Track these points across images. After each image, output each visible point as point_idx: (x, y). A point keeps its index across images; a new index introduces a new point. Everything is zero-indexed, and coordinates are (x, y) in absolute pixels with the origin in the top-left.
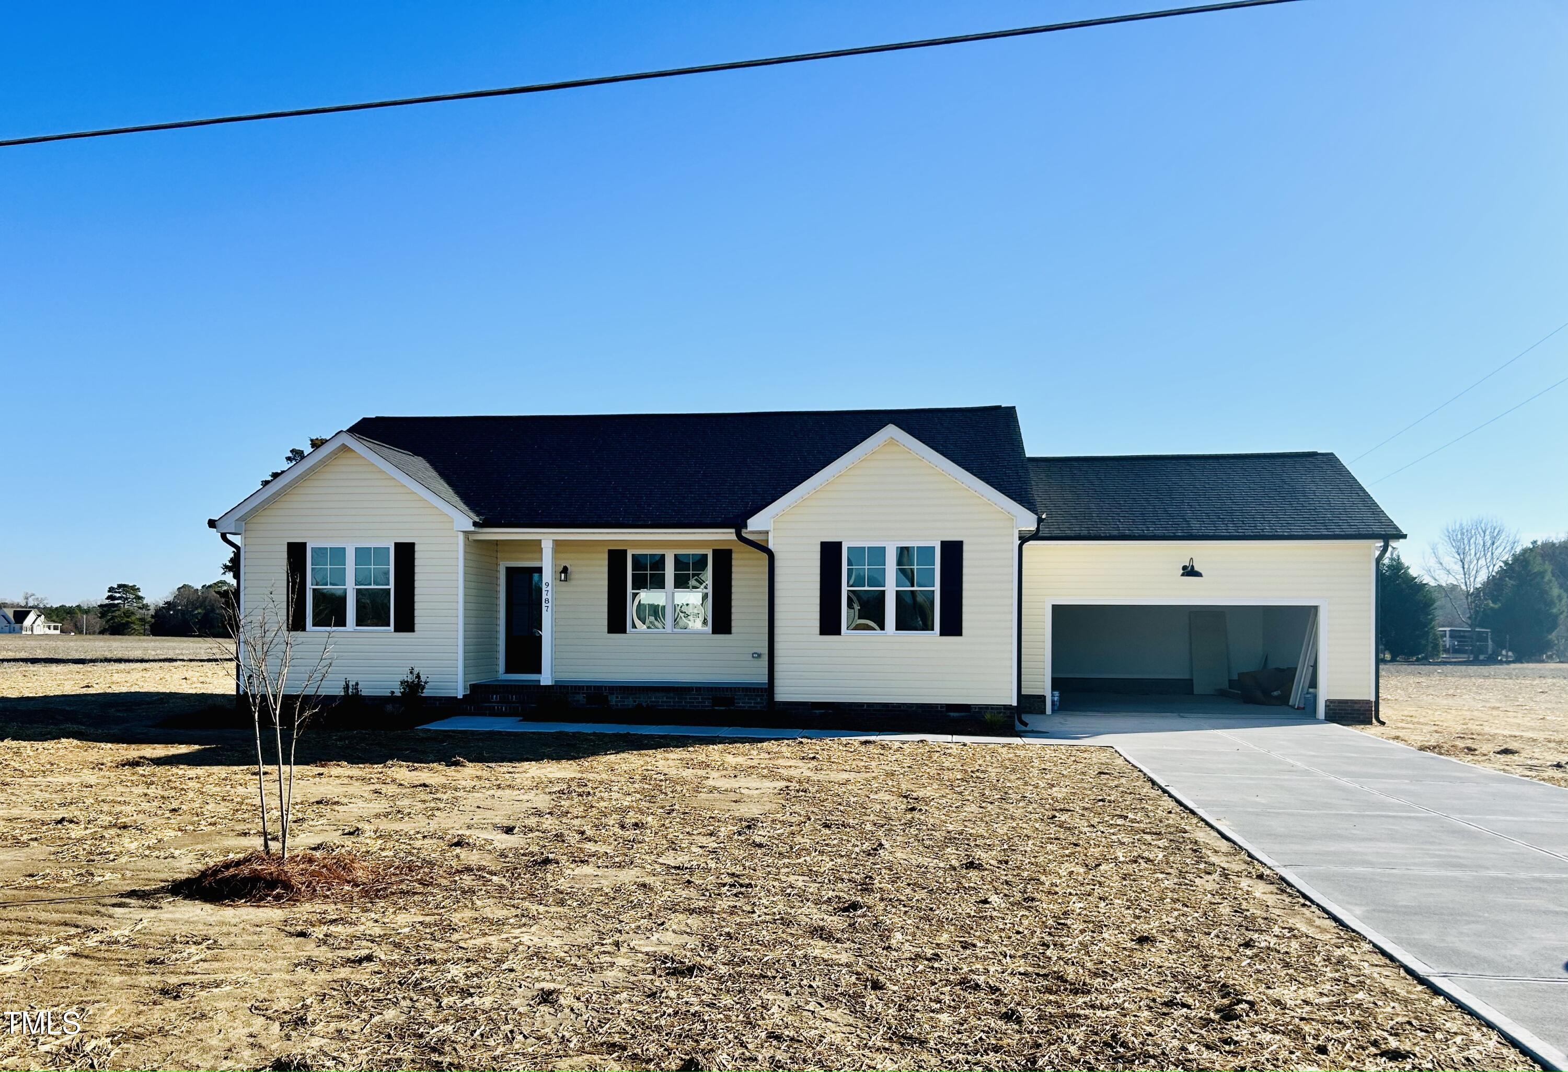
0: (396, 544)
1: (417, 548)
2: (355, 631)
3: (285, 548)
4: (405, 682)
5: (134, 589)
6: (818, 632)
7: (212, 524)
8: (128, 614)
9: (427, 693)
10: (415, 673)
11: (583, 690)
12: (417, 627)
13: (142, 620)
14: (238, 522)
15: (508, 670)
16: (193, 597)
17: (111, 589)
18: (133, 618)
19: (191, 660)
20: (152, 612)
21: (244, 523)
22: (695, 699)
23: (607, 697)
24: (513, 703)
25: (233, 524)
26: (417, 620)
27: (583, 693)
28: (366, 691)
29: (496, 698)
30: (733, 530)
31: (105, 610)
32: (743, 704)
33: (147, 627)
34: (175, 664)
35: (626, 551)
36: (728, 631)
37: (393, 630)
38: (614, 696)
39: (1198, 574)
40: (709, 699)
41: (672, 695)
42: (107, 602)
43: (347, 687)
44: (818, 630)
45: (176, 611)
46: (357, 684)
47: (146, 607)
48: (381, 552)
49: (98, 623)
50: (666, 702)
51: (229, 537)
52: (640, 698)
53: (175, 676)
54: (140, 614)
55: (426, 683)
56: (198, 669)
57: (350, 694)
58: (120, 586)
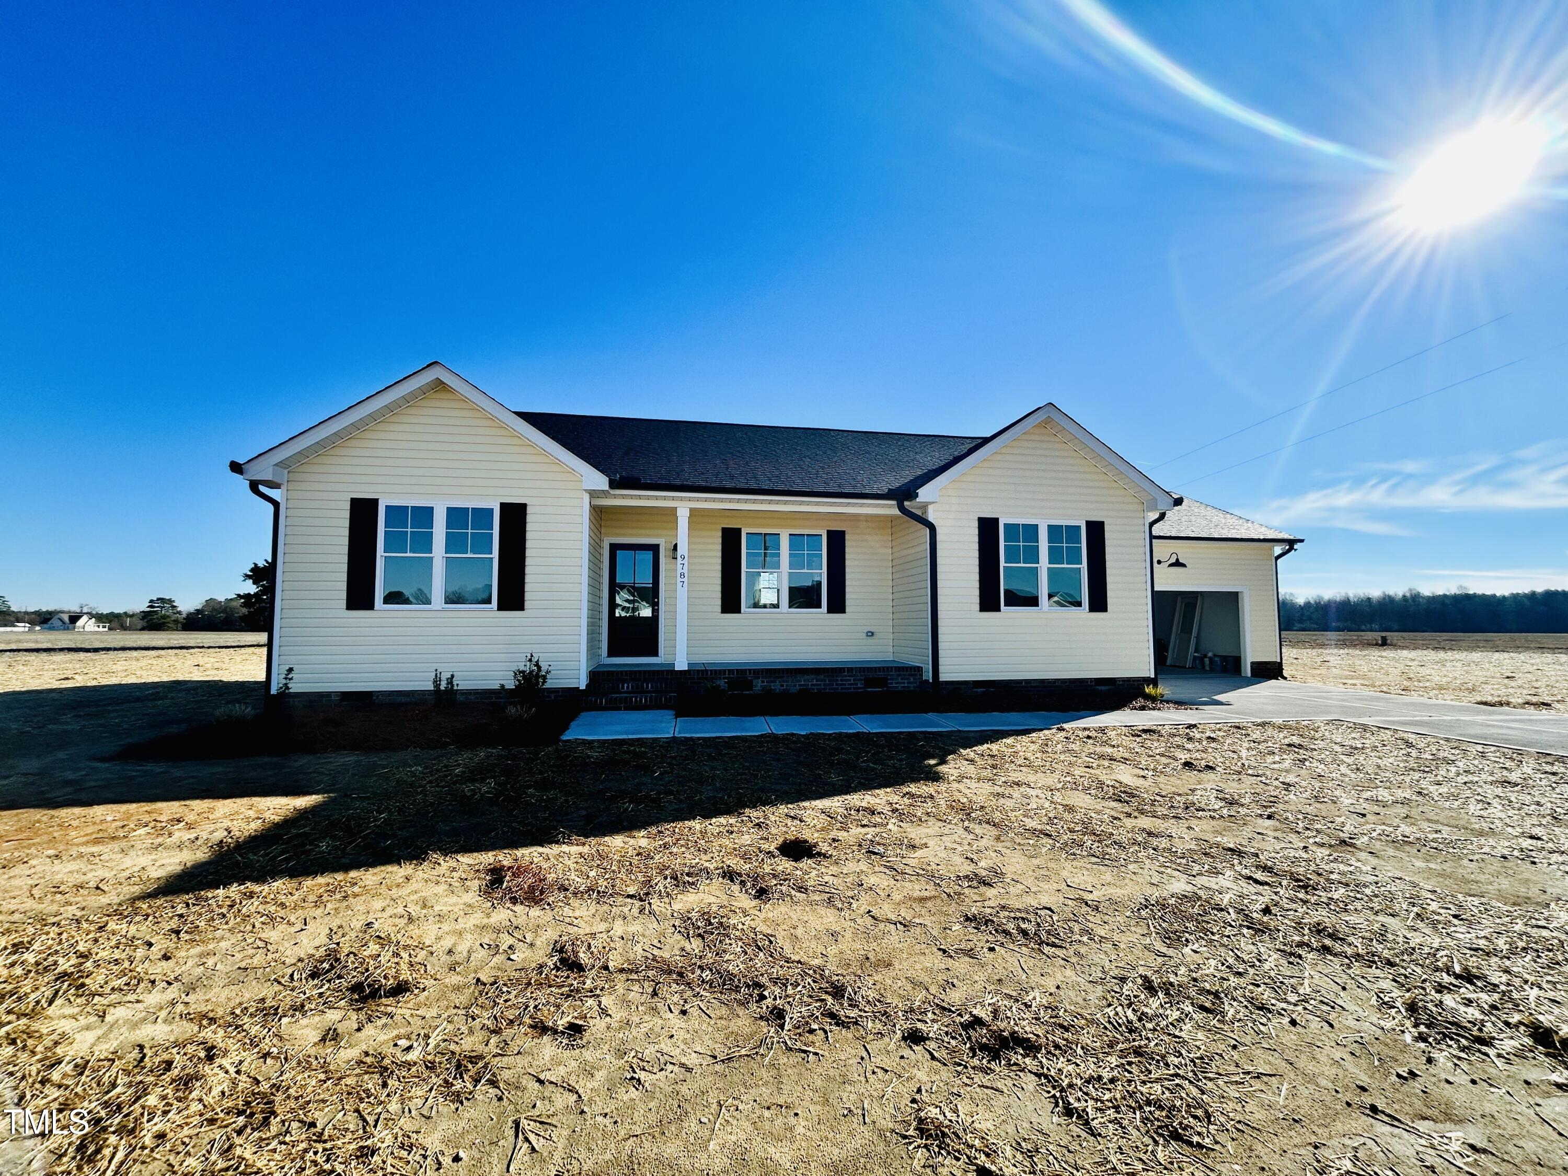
0: (502, 504)
1: (529, 510)
2: (443, 610)
3: (347, 506)
4: (520, 672)
5: (170, 601)
6: (978, 608)
7: (236, 468)
8: (164, 617)
9: (550, 684)
10: (535, 660)
11: (725, 674)
12: (527, 604)
13: (176, 621)
14: (276, 468)
15: (610, 654)
16: (217, 606)
17: (151, 601)
18: (168, 620)
19: (209, 647)
20: (184, 616)
21: (286, 472)
22: (846, 680)
23: (751, 681)
24: (649, 692)
25: (271, 469)
26: (527, 596)
27: (724, 678)
28: (462, 684)
29: (628, 687)
30: (894, 502)
31: (145, 615)
32: (898, 684)
33: (180, 625)
34: (190, 651)
35: (740, 530)
36: (842, 610)
37: (496, 608)
38: (760, 680)
39: (1183, 565)
40: (860, 680)
41: (822, 677)
42: (148, 609)
43: (437, 682)
44: (977, 607)
45: (204, 615)
46: (453, 676)
47: (179, 613)
48: (483, 515)
49: (141, 624)
50: (816, 685)
51: (262, 488)
52: (787, 681)
53: (189, 662)
54: (174, 617)
55: (548, 672)
56: (215, 655)
57: (442, 688)
58: (158, 599)
